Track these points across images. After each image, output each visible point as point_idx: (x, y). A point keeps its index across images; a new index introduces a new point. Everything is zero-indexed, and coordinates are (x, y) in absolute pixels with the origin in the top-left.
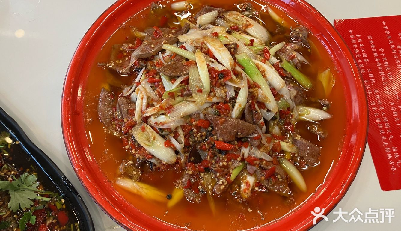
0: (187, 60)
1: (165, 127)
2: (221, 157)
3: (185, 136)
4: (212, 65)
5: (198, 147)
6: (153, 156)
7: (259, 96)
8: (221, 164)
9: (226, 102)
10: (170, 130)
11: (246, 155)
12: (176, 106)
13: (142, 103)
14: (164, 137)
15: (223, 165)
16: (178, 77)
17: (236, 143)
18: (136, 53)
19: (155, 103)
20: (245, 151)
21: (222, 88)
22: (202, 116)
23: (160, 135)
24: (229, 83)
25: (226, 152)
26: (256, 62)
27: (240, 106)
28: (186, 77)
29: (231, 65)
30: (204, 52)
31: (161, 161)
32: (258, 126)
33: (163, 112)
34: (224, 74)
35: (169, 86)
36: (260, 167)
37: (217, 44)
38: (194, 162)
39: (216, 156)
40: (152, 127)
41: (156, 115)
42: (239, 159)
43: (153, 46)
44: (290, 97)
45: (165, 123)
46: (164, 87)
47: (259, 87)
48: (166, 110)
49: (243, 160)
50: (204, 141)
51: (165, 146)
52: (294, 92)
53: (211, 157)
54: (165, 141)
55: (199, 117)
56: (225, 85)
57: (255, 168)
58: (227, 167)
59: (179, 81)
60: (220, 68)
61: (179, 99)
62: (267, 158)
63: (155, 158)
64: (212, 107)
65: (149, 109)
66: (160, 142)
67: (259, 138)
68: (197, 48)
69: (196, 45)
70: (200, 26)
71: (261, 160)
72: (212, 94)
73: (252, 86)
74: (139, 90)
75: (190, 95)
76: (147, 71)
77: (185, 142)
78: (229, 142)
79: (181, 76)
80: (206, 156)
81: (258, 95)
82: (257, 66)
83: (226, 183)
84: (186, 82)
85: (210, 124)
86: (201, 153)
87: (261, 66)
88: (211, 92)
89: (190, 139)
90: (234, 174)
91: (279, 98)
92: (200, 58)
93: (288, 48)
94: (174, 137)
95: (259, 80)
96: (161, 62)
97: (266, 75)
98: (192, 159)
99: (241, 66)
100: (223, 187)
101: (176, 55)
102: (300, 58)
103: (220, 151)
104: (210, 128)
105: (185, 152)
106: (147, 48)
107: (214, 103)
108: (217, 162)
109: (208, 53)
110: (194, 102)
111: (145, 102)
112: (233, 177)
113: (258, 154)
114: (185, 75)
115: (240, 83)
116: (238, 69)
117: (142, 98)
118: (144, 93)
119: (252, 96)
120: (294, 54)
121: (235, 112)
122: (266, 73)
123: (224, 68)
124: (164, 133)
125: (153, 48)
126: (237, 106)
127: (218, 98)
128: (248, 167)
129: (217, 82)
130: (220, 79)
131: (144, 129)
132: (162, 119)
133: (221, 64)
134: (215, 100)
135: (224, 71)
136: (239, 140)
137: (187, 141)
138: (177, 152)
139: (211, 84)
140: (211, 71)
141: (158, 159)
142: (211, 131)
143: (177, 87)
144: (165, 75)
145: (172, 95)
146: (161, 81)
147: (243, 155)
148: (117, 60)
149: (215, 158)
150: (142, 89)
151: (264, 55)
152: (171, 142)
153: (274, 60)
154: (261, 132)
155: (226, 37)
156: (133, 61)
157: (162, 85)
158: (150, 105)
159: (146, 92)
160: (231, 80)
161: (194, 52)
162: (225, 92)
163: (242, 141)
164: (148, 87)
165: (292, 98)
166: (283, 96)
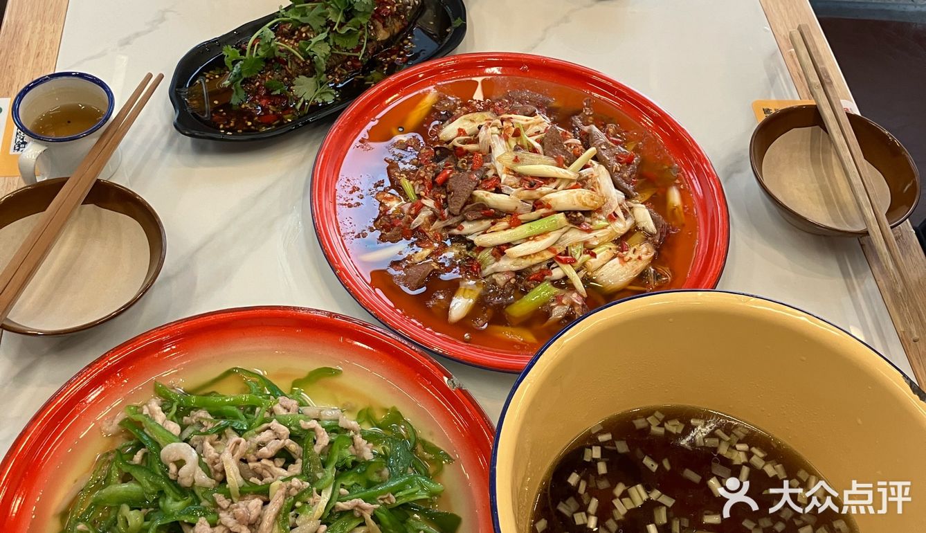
0: (569, 163)
4: (554, 183)
9: (497, 185)
20: (430, 203)
21: (517, 183)
22: (488, 164)
27: (487, 196)
28: (541, 151)
29: (550, 202)
32: (459, 223)
42: (423, 193)
44: (495, 273)
47: (510, 227)
49: (419, 198)
52: (501, 280)
55: (487, 161)
56: (519, 186)
57: (406, 210)
59: (537, 146)
60: (546, 189)
61: (514, 144)
68: (586, 179)
70: (631, 208)
72: (511, 173)
73: (512, 218)
75: (515, 151)
79: (543, 148)
81: (500, 223)
82: (544, 234)
84: (534, 150)
87: (543, 240)
92: (569, 174)
93: (575, 296)
97: (529, 242)
99: (547, 215)
101: (577, 157)
113: (423, 216)
114: (544, 152)
116: (543, 210)
119: (498, 214)
120: (565, 302)
121: (480, 192)
123: (543, 192)
126: (489, 193)
127: (505, 178)
129: (526, 179)
133: (552, 192)
134: (503, 176)
137: (461, 151)
138: (449, 140)
139: (525, 174)
140: (545, 179)
143: (529, 144)
147: (426, 199)
153: (557, 272)
155: (606, 228)
161: (578, 174)
163: (442, 204)
165: (494, 276)
166: (497, 260)
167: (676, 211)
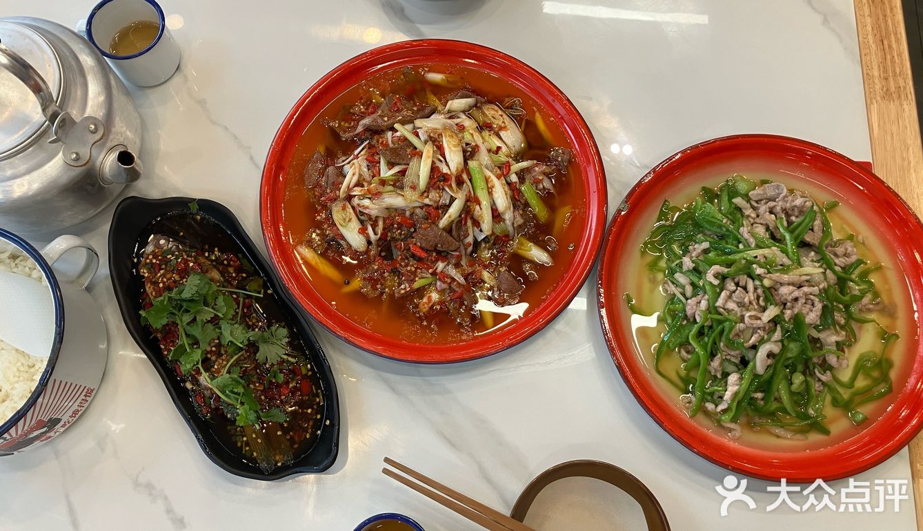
0: (416, 148)
1: (366, 211)
2: (412, 262)
3: (384, 229)
4: (438, 163)
5: (393, 244)
6: (343, 238)
7: (476, 212)
8: (409, 268)
9: (437, 208)
10: (369, 216)
11: (439, 270)
12: (385, 195)
13: (352, 178)
14: (362, 222)
15: (410, 270)
16: (398, 164)
17: (434, 254)
18: (366, 121)
19: (365, 184)
20: (440, 266)
21: (438, 191)
22: (408, 213)
23: (359, 219)
24: (447, 189)
25: (420, 260)
26: (488, 173)
27: (450, 217)
28: (404, 167)
29: (457, 169)
30: (437, 146)
31: (351, 246)
32: (464, 245)
33: (370, 196)
34: (445, 178)
35: (386, 173)
36: (450, 287)
37: (454, 141)
38: (385, 258)
39: (407, 259)
40: (353, 208)
41: (363, 197)
42: (430, 271)
43: (386, 119)
44: (513, 224)
45: (367, 208)
46: (380, 170)
47: (479, 203)
48: (373, 194)
49: (434, 274)
50: (402, 240)
51: (359, 232)
52: (520, 221)
53: (402, 259)
54: (360, 227)
55: (404, 214)
56: (444, 189)
57: (444, 286)
58: (414, 274)
59: (396, 169)
60: (445, 170)
61: (391, 188)
62: (462, 280)
63: (345, 240)
64: (421, 208)
65: (356, 188)
66: (355, 225)
67: (459, 257)
68: (430, 138)
69: (432, 135)
70: (449, 111)
71: (453, 280)
72: (426, 194)
73: (472, 200)
74: (353, 164)
75: (402, 188)
76: (370, 147)
77: (382, 234)
78: (427, 251)
79: (401, 164)
80: (397, 255)
81: (474, 211)
82: (487, 180)
83: (408, 289)
84: (403, 173)
85: (414, 225)
86: (394, 251)
87: (492, 181)
88: (425, 192)
89: (389, 234)
90: (418, 283)
91: (499, 222)
92: (428, 151)
93: (537, 169)
94: (372, 225)
95: (482, 195)
96: (387, 141)
97: (494, 193)
98: (383, 254)
99: (469, 174)
100: (403, 292)
101: (406, 139)
102: (547, 184)
103: (413, 256)
104: (412, 230)
105: (378, 246)
106: (379, 121)
107: (427, 205)
108: (407, 265)
109: (440, 149)
110: (403, 195)
111: (355, 179)
112: (416, 285)
113: (452, 272)
114: (405, 164)
115: (457, 192)
116: (465, 176)
117: (354, 174)
118: (357, 170)
119: (467, 211)
120: (540, 178)
121: (443, 222)
122: (494, 189)
123: (449, 173)
124: (362, 218)
125: (385, 121)
126: (447, 215)
127: (430, 200)
128: (438, 283)
129: (435, 183)
130: (440, 182)
131: (344, 208)
132: (366, 202)
133: (448, 166)
134: (427, 201)
135: (446, 174)
136: (439, 253)
137: (384, 235)
138: (369, 243)
139: (429, 183)
140: (434, 169)
141: (348, 244)
142: (413, 232)
143: (392, 175)
144: (384, 157)
145: (383, 182)
146: (379, 162)
147: (436, 269)
148: (343, 121)
149: (406, 261)
150: (357, 165)
151: (503, 170)
152: (367, 230)
153: (514, 178)
154: (464, 252)
155: (472, 135)
156: (360, 129)
157: (379, 166)
158: (359, 184)
159: (360, 169)
160: (450, 186)
161: (426, 142)
162: (440, 197)
163: (442, 255)
164: (365, 164)
165: (515, 226)
166: (504, 220)
167: (449, 79)
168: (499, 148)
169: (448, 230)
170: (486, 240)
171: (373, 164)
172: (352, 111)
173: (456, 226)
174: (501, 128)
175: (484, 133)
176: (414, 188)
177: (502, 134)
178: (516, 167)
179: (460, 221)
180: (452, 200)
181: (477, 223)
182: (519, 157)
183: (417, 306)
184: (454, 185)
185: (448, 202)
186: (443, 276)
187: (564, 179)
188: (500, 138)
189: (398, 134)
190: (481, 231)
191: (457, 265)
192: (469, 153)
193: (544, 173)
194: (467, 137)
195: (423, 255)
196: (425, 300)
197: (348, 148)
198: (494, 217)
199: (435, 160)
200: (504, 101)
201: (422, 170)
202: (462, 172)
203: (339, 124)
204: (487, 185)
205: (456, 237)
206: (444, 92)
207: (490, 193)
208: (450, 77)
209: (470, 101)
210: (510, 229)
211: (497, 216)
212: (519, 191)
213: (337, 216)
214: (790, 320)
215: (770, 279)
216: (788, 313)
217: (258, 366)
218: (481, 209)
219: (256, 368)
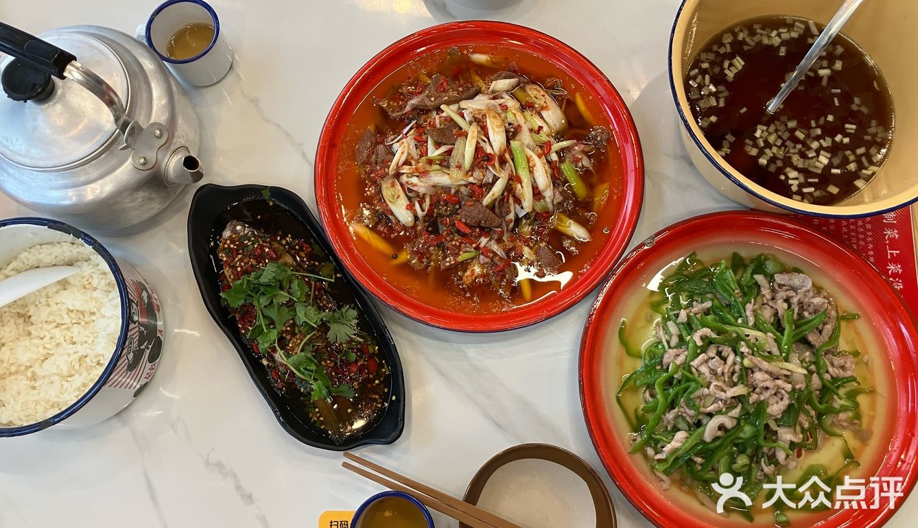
0: (461, 129)
1: (415, 189)
2: (457, 237)
3: (430, 206)
4: (482, 144)
5: (439, 220)
6: (392, 214)
7: (517, 191)
9: (481, 186)
10: (417, 193)
11: (482, 245)
12: (432, 174)
13: (400, 157)
14: (409, 198)
15: (455, 244)
16: (444, 144)
17: (478, 230)
18: (414, 101)
19: (413, 162)
20: (483, 241)
21: (482, 170)
22: (453, 191)
23: (407, 196)
24: (491, 168)
25: (464, 235)
26: (530, 153)
27: (493, 195)
28: (451, 147)
29: (500, 150)
30: (481, 126)
31: (399, 221)
32: (506, 222)
33: (418, 174)
34: (489, 158)
35: (433, 152)
36: (492, 261)
37: (498, 122)
38: (431, 233)
39: (452, 234)
40: (402, 185)
41: (411, 175)
42: (474, 245)
43: (433, 99)
44: (553, 201)
45: (416, 185)
46: (427, 149)
47: (520, 182)
48: (420, 173)
49: (477, 248)
50: (448, 216)
51: (407, 208)
52: (559, 198)
53: (447, 234)
54: (409, 203)
55: (450, 191)
56: (487, 168)
57: (487, 260)
58: (459, 248)
59: (443, 149)
60: (489, 150)
61: (437, 167)
62: (500, 252)
63: (394, 216)
64: (466, 186)
65: (405, 167)
66: (403, 201)
67: (502, 233)
68: (475, 119)
69: (476, 116)
70: (493, 92)
71: (495, 254)
72: (470, 173)
73: (514, 179)
74: (403, 143)
75: (448, 167)
76: (418, 126)
77: (429, 210)
78: (470, 227)
79: (447, 144)
80: (443, 230)
81: (516, 189)
82: (528, 160)
83: (453, 262)
84: (449, 152)
85: (459, 203)
86: (440, 226)
87: (533, 160)
88: (469, 171)
89: (435, 210)
90: (463, 257)
91: (540, 199)
92: (473, 131)
93: (576, 148)
94: (419, 202)
95: (524, 174)
96: (434, 122)
97: (535, 172)
98: (430, 229)
99: (511, 154)
100: (448, 264)
101: (452, 120)
102: (586, 162)
103: (458, 232)
104: (457, 207)
105: (425, 221)
106: (427, 101)
107: (471, 183)
108: (451, 241)
109: (484, 129)
110: (449, 174)
111: (403, 159)
112: (460, 259)
113: (495, 247)
114: (451, 144)
115: (500, 172)
116: (507, 156)
117: (402, 153)
118: (406, 149)
119: (509, 189)
120: (580, 157)
121: (487, 200)
122: (535, 168)
123: (492, 153)
124: (410, 194)
125: (432, 102)
126: (491, 193)
127: (475, 179)
128: (481, 257)
129: (479, 163)
130: (484, 161)
131: (393, 185)
132: (414, 180)
133: (491, 146)
134: (471, 180)
135: (490, 154)
136: (482, 229)
137: (431, 210)
138: (416, 218)
139: (473, 163)
140: (478, 149)
141: (396, 219)
142: (458, 209)
143: (439, 155)
144: (432, 137)
145: (430, 162)
146: (427, 142)
147: (480, 244)
148: (392, 100)
149: (451, 236)
150: (406, 144)
151: (544, 149)
152: (414, 206)
153: (554, 157)
154: (506, 229)
155: (515, 114)
156: (408, 108)
157: (426, 146)
158: (407, 163)
159: (409, 148)
160: (494, 166)
161: (471, 123)
162: (484, 176)
163: (485, 231)
164: (413, 143)
165: (555, 203)
166: (544, 198)
167: (494, 60)
168: (540, 128)
169: (492, 207)
170: (527, 216)
171: (421, 144)
172: (400, 91)
173: (499, 203)
174: (543, 108)
175: (526, 113)
176: (459, 167)
177: (544, 114)
178: (557, 146)
179: (502, 200)
180: (496, 179)
181: (518, 201)
182: (560, 135)
183: (461, 278)
184: (497, 165)
185: (491, 180)
186: (486, 251)
187: (602, 158)
188: (542, 118)
189: (444, 115)
190: (522, 208)
191: (499, 241)
192: (512, 133)
193: (584, 152)
194: (510, 117)
195: (468, 231)
196: (468, 273)
197: (396, 126)
198: (534, 195)
199: (480, 141)
200: (546, 80)
201: (466, 150)
202: (505, 151)
203: (388, 103)
204: (529, 164)
205: (498, 214)
206: (488, 72)
207: (531, 172)
208: (494, 58)
209: (513, 81)
210: (550, 206)
211: (537, 194)
212: (559, 169)
213: (387, 192)
214: (754, 403)
215: (751, 360)
216: (754, 397)
217: (328, 345)
218: (522, 187)
219: (326, 347)
